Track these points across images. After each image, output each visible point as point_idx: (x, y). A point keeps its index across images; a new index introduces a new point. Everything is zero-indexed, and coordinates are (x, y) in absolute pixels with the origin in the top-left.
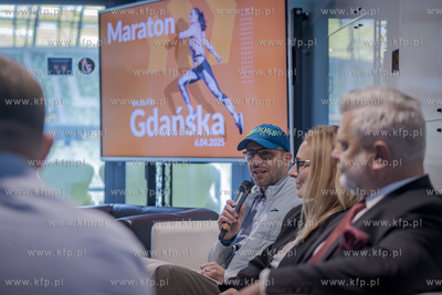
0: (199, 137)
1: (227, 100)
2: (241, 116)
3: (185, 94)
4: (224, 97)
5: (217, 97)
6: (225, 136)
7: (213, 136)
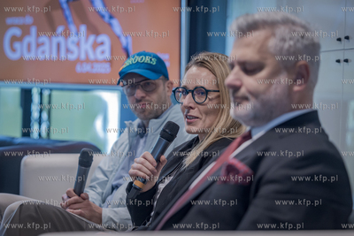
0: (82, 62)
1: (115, 22)
2: (130, 40)
3: (67, 13)
4: (111, 17)
5: (103, 17)
6: (111, 62)
7: (97, 61)
